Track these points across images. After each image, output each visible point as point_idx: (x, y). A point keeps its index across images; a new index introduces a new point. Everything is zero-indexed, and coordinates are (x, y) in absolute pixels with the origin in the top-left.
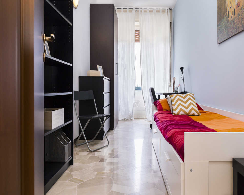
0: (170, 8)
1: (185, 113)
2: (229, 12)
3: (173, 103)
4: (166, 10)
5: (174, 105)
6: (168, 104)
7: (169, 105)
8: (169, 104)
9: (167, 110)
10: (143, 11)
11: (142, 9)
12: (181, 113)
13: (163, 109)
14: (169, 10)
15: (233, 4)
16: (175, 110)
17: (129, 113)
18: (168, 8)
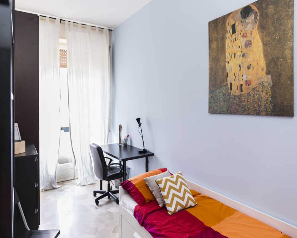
0: (110, 29)
1: (182, 207)
2: (231, 84)
3: (164, 194)
4: (104, 30)
5: (167, 197)
6: (149, 189)
7: (151, 192)
8: (151, 189)
9: (151, 201)
10: (73, 25)
11: (70, 22)
12: (179, 208)
13: (146, 200)
14: (108, 31)
15: (239, 77)
16: (171, 205)
17: (49, 177)
18: (106, 28)
